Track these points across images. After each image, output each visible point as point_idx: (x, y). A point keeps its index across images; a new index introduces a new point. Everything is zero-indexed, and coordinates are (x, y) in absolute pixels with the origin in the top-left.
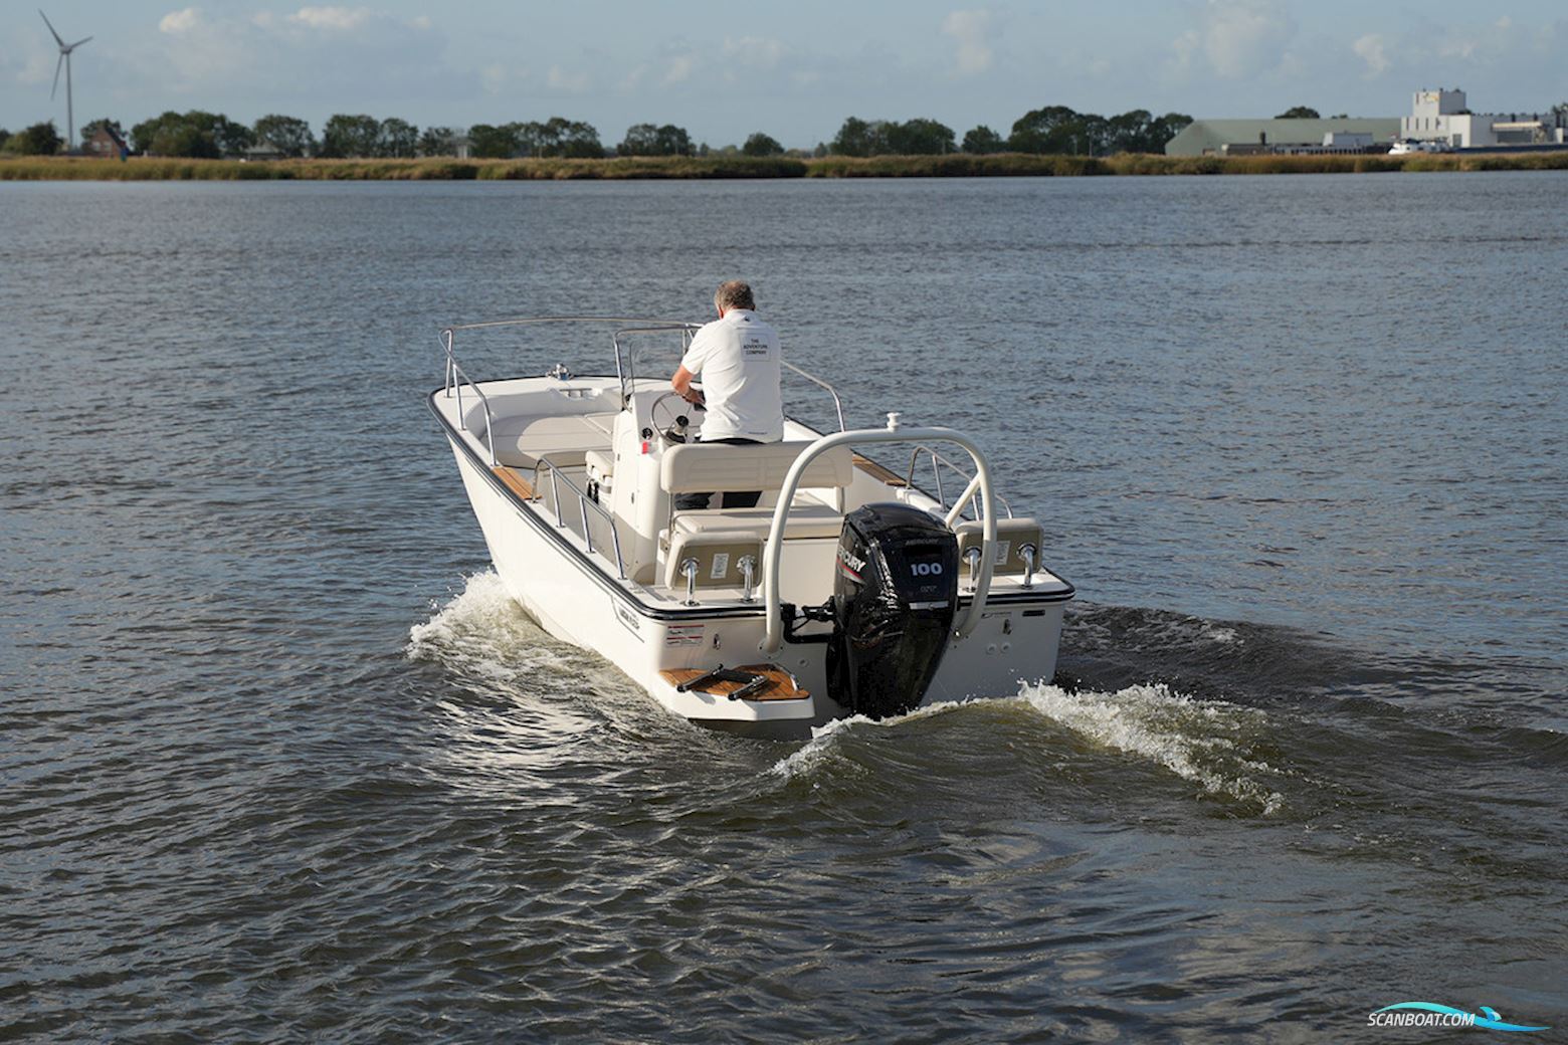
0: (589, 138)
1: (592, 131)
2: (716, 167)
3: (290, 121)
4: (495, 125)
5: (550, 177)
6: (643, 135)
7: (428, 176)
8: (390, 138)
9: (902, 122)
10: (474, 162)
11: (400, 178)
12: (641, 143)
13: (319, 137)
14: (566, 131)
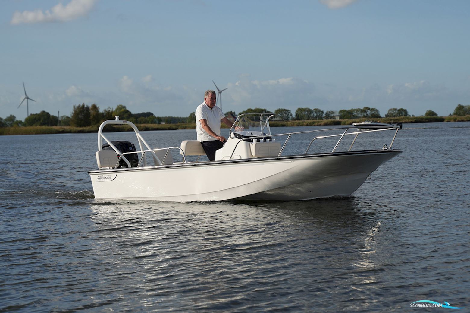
0: (376, 113)
1: (377, 111)
2: (415, 119)
3: (285, 110)
4: (347, 110)
6: (393, 112)
7: (326, 124)
8: (315, 115)
10: (340, 120)
11: (317, 125)
12: (393, 114)
13: (294, 115)
14: (369, 111)
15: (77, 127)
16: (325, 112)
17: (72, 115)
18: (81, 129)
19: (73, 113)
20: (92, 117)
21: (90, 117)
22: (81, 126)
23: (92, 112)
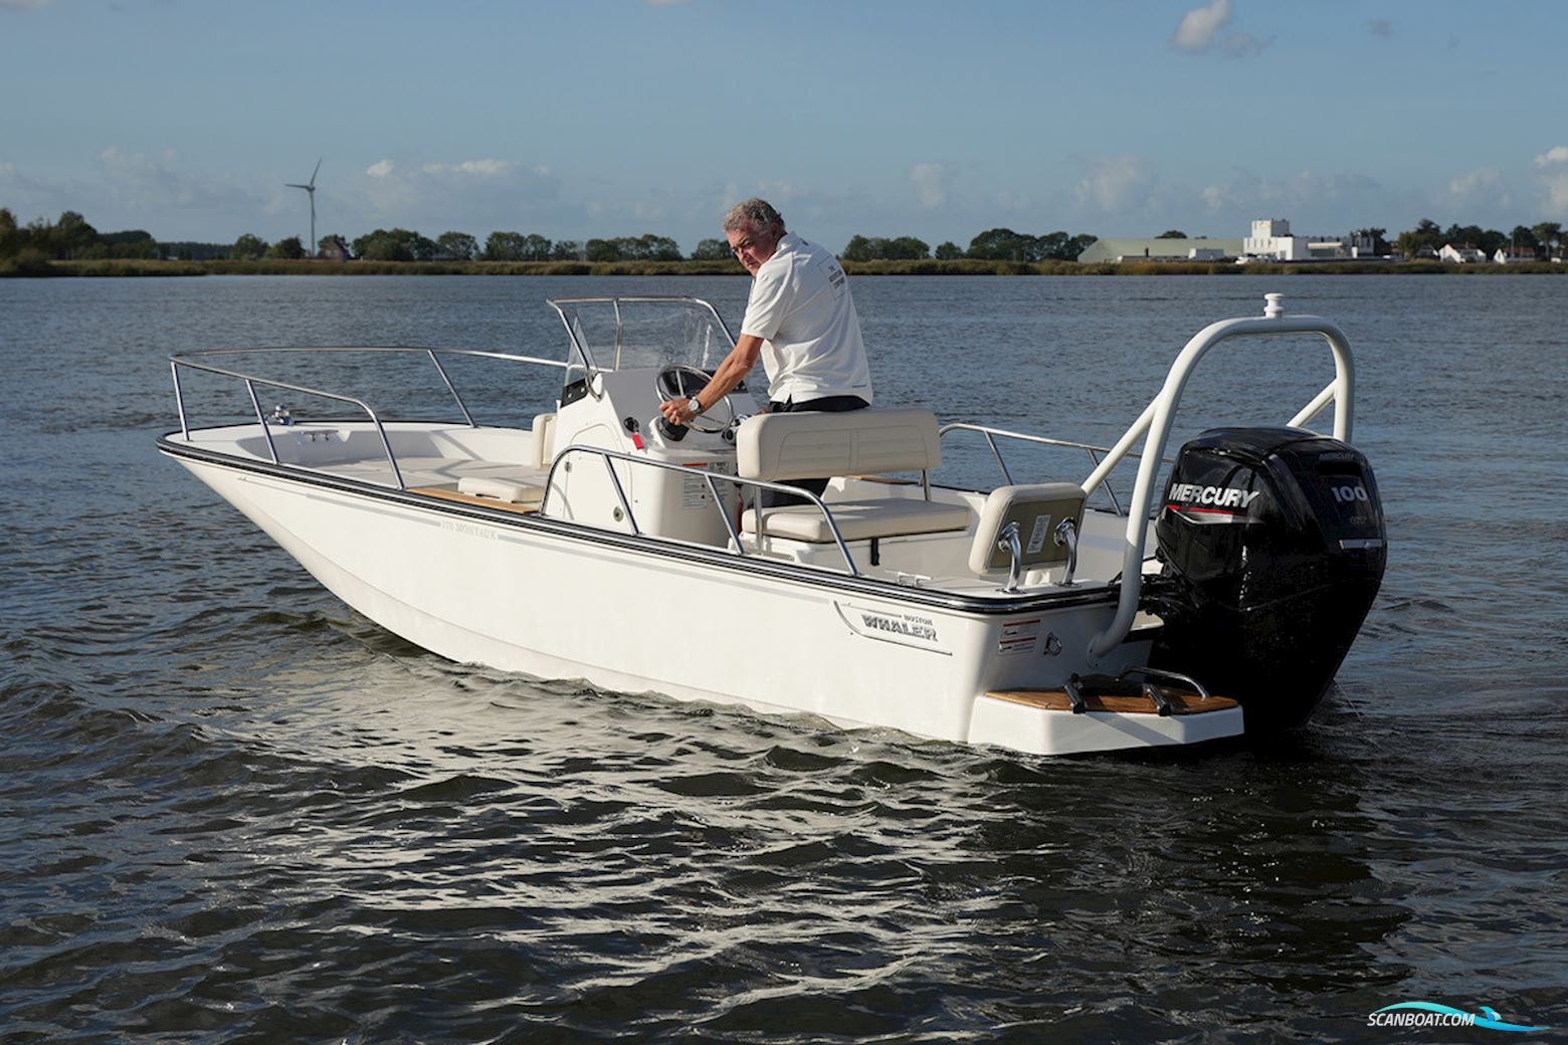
0: (671, 249)
1: (674, 244)
3: (463, 236)
4: (605, 240)
5: (641, 274)
6: (710, 247)
7: (556, 273)
8: (532, 249)
9: (892, 239)
10: (590, 264)
11: (536, 274)
12: (708, 253)
13: (483, 248)
14: (656, 244)
16: (554, 243)
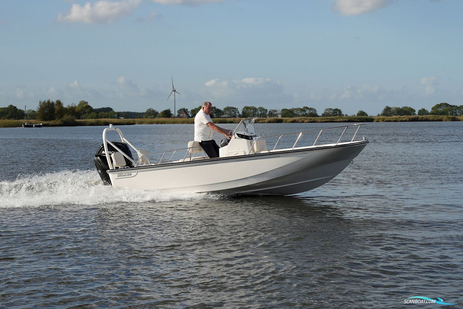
0: (314, 112)
1: (315, 110)
2: (348, 119)
3: (233, 108)
4: (288, 109)
5: (303, 122)
6: (329, 111)
7: (270, 122)
8: (260, 113)
9: (401, 108)
10: (282, 118)
11: (262, 123)
12: (328, 113)
13: (241, 113)
14: (308, 110)
15: (43, 121)
16: (269, 110)
17: (38, 110)
18: (46, 122)
19: (39, 108)
20: (56, 112)
21: (55, 112)
22: (46, 120)
23: (57, 108)
